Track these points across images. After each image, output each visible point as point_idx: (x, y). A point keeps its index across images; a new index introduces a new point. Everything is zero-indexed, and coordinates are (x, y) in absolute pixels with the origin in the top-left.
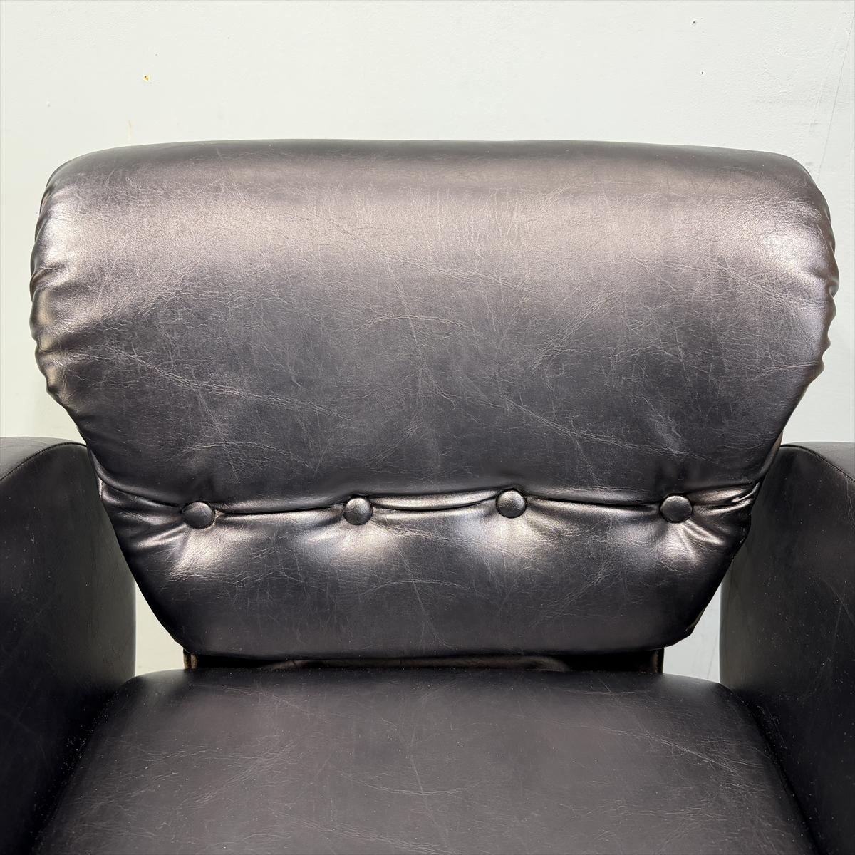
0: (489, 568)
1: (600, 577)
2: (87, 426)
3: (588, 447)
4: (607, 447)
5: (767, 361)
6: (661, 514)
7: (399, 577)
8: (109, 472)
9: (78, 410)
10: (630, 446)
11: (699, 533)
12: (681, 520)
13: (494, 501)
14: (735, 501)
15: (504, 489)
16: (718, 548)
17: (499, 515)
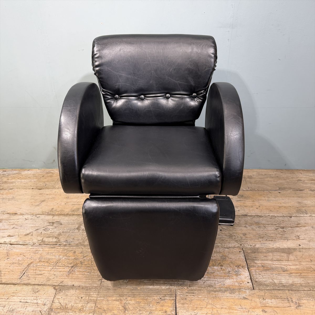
0: (164, 107)
1: (182, 107)
2: (100, 80)
3: (180, 84)
4: (182, 84)
5: (205, 68)
6: (192, 97)
7: (149, 108)
8: (103, 88)
9: (99, 77)
10: (186, 84)
11: (198, 100)
12: (196, 98)
13: (165, 96)
14: (203, 93)
15: (167, 93)
16: (201, 102)
17: (166, 98)
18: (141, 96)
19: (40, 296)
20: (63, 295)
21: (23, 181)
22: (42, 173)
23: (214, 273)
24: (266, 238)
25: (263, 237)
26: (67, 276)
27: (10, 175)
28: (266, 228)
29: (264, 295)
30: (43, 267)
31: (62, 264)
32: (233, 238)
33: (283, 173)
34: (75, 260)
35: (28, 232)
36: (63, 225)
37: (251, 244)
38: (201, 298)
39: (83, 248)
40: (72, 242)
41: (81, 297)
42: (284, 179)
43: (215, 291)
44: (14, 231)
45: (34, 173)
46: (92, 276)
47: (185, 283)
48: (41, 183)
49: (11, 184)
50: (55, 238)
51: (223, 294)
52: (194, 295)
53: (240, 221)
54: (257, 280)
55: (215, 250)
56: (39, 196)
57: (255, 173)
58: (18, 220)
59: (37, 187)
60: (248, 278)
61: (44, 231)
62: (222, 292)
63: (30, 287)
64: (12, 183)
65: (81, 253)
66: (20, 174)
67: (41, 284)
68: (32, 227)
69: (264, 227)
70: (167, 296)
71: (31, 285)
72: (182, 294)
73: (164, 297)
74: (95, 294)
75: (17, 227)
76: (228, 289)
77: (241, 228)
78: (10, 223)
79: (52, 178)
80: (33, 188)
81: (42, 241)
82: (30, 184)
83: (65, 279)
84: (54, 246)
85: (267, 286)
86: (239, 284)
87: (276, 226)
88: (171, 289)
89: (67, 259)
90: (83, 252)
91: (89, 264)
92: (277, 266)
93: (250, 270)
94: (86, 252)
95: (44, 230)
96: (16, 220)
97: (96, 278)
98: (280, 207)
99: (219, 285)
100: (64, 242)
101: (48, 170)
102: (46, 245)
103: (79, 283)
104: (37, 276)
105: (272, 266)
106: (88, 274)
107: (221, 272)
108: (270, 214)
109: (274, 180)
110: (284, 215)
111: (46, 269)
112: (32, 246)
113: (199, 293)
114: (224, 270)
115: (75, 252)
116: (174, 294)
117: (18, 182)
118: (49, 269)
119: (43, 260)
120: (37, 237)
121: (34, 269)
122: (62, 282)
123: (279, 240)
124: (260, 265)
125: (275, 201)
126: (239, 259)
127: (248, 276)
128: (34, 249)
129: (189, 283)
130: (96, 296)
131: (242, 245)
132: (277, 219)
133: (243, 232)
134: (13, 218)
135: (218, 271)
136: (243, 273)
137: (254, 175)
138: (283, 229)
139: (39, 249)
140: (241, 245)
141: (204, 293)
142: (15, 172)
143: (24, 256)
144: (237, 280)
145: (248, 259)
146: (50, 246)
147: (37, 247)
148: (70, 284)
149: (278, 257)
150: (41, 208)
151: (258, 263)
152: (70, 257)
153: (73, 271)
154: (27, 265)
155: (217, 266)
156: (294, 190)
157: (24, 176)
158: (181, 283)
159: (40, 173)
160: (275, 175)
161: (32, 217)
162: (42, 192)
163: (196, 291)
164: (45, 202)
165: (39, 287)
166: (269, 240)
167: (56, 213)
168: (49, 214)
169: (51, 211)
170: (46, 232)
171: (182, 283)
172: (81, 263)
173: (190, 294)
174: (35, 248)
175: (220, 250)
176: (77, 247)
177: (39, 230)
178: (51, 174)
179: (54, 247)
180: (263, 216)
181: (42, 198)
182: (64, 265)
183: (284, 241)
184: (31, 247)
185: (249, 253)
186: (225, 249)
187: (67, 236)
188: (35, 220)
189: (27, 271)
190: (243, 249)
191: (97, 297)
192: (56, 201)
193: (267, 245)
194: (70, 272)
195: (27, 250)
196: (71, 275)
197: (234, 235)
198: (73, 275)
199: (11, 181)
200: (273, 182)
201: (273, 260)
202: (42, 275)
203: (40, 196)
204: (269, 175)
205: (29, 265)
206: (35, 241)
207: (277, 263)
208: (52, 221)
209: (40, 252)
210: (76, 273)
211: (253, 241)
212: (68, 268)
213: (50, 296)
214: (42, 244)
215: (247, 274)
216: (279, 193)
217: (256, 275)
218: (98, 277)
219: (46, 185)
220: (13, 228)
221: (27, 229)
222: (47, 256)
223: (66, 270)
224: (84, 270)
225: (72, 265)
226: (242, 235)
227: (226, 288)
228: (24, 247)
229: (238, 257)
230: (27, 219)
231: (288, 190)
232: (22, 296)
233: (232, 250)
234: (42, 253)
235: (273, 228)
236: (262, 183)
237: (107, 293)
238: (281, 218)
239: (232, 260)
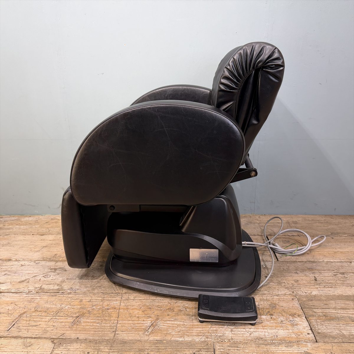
19: (33, 351)
20: (64, 350)
21: (22, 227)
22: (46, 220)
23: (262, 323)
24: (324, 285)
25: (320, 284)
26: (69, 327)
27: (7, 221)
28: (323, 273)
29: (331, 349)
30: (39, 317)
31: (65, 314)
32: (283, 285)
33: (333, 218)
34: (81, 309)
35: (23, 279)
36: (67, 272)
37: (306, 292)
38: (248, 352)
39: (92, 296)
40: (78, 289)
41: (88, 352)
42: (336, 224)
43: (266, 345)
44: (6, 277)
45: (36, 219)
46: (103, 328)
47: (225, 335)
48: (44, 230)
49: (8, 231)
50: (56, 286)
51: (277, 347)
52: (238, 349)
53: (289, 267)
54: (319, 331)
55: (262, 297)
56: (40, 242)
57: (301, 218)
58: (12, 267)
59: (38, 232)
60: (307, 328)
61: (44, 278)
62: (275, 345)
63: (20, 341)
64: (9, 229)
65: (89, 302)
66: (20, 220)
67: (36, 337)
68: (29, 273)
69: (320, 272)
70: (202, 350)
71: (21, 338)
72: (223, 348)
73: (199, 351)
74: (106, 348)
75: (9, 274)
76: (283, 341)
77: (290, 274)
78: (2, 270)
79: (57, 224)
80: (34, 234)
81: (41, 288)
82: (31, 230)
83: (67, 330)
84: (55, 294)
85: (334, 338)
86: (297, 336)
87: (334, 272)
88: (207, 343)
89: (71, 308)
90: (92, 300)
91: (99, 314)
92: (343, 315)
93: (308, 320)
94: (95, 300)
95: (44, 276)
96: (9, 267)
97: (108, 330)
98: (335, 252)
99: (271, 336)
100: (68, 289)
101: (53, 217)
102: (45, 293)
103: (85, 335)
104: (31, 328)
105: (336, 315)
106: (98, 325)
107: (272, 321)
108: (325, 259)
109: (324, 225)
110: (341, 260)
111: (43, 320)
112: (27, 294)
113: (245, 347)
114: (275, 319)
115: (81, 301)
116: (212, 348)
117: (16, 228)
118: (47, 320)
119: (39, 310)
120: (35, 285)
121: (28, 319)
122: (63, 335)
123: (341, 287)
124: (321, 314)
125: (329, 246)
126: (293, 307)
127: (307, 327)
128: (29, 298)
129: (230, 335)
130: (107, 350)
131: (295, 292)
132: (335, 265)
133: (294, 279)
134: (6, 265)
135: (267, 321)
136: (300, 323)
137: (299, 221)
138: (344, 275)
139: (36, 298)
140: (293, 292)
141: (251, 346)
142: (13, 218)
143: (16, 305)
144: (294, 331)
145: (305, 308)
146: (50, 294)
147: (33, 296)
148: (74, 336)
149: (343, 305)
150: (42, 254)
151: (317, 311)
152: (75, 306)
153: (78, 321)
154: (19, 315)
155: (266, 316)
156: (349, 236)
157: (23, 222)
158: (220, 335)
159: (44, 220)
160: (325, 220)
161: (30, 263)
162: (45, 238)
163: (240, 344)
164: (47, 247)
165: (33, 341)
166: (328, 286)
167: (60, 259)
168: (50, 260)
169: (54, 257)
170: (45, 279)
171: (222, 335)
172: (89, 313)
173: (234, 348)
174: (30, 296)
175: (268, 297)
176: (84, 295)
177: (37, 277)
178: (56, 220)
180: (316, 262)
181: (43, 243)
182: (67, 315)
183: (346, 287)
184: (26, 296)
185: (304, 301)
186: (273, 296)
187: (72, 283)
188: (32, 266)
189: (17, 322)
190: (297, 296)
191: (109, 352)
192: (60, 247)
193: (326, 292)
194: (74, 323)
195: (20, 298)
196: (75, 326)
197: (283, 281)
198: (78, 326)
199: (8, 227)
200: (323, 227)
201: (336, 309)
202: (37, 327)
203: (42, 241)
204: (317, 220)
205: (21, 315)
206: (32, 288)
207: (342, 312)
208: (54, 268)
209: (37, 301)
210: (82, 324)
211: (308, 288)
212: (71, 318)
213: (46, 351)
214: (40, 292)
215: (306, 324)
216: (332, 238)
217: (317, 325)
218: (111, 329)
219: (49, 231)
220: (5, 274)
221: (22, 276)
222: (45, 305)
223: (69, 320)
224: (92, 321)
225: (77, 315)
226: (293, 282)
227: (280, 340)
228: (16, 295)
229: (291, 305)
230: (24, 265)
231: (342, 235)
232: (8, 352)
233: (283, 297)
234: (39, 302)
235: (331, 274)
236: (310, 228)
237: (122, 347)
238: (339, 263)
239: (284, 308)
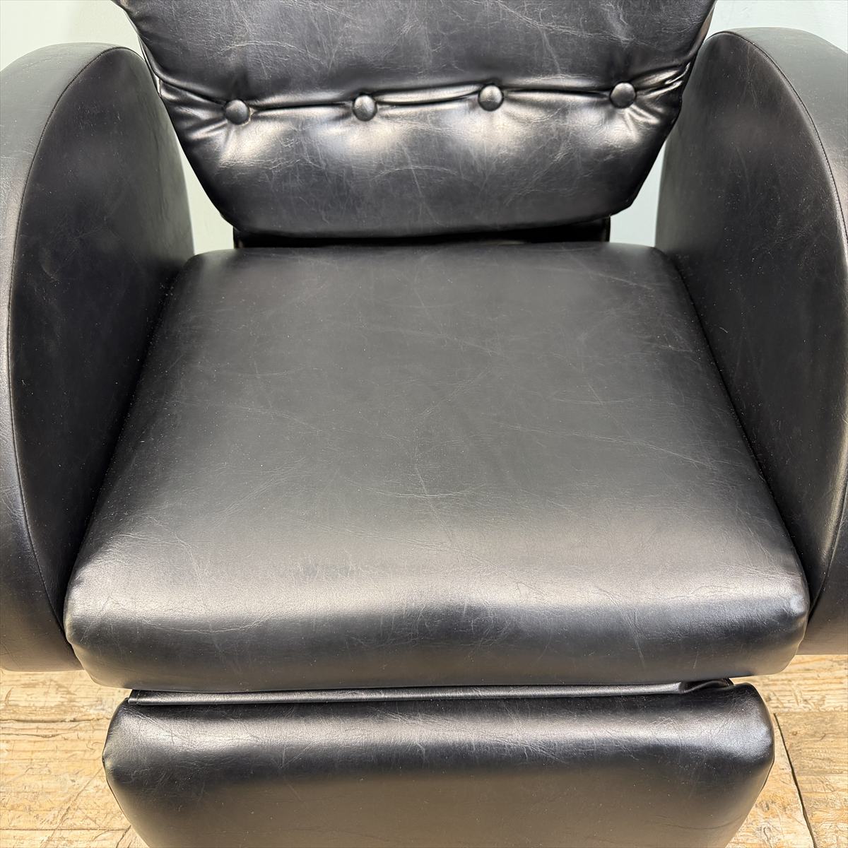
0: (473, 154)
1: (560, 156)
3: (553, 38)
4: (568, 36)
6: (611, 101)
7: (400, 164)
8: (165, 70)
10: (586, 35)
11: (640, 115)
12: (627, 105)
13: (476, 96)
14: (667, 83)
15: (485, 84)
16: (654, 126)
17: (480, 109)
18: (359, 101)
37: (807, 697)
81: (8, 704)
84: (52, 726)
118: (37, 844)
131: (773, 700)
136: (787, 837)
145: (803, 769)
146: (38, 728)
151: (841, 785)
179: (54, 733)
185: (802, 739)
190: (778, 718)
211: (813, 678)
212: (108, 834)
214: (6, 721)
